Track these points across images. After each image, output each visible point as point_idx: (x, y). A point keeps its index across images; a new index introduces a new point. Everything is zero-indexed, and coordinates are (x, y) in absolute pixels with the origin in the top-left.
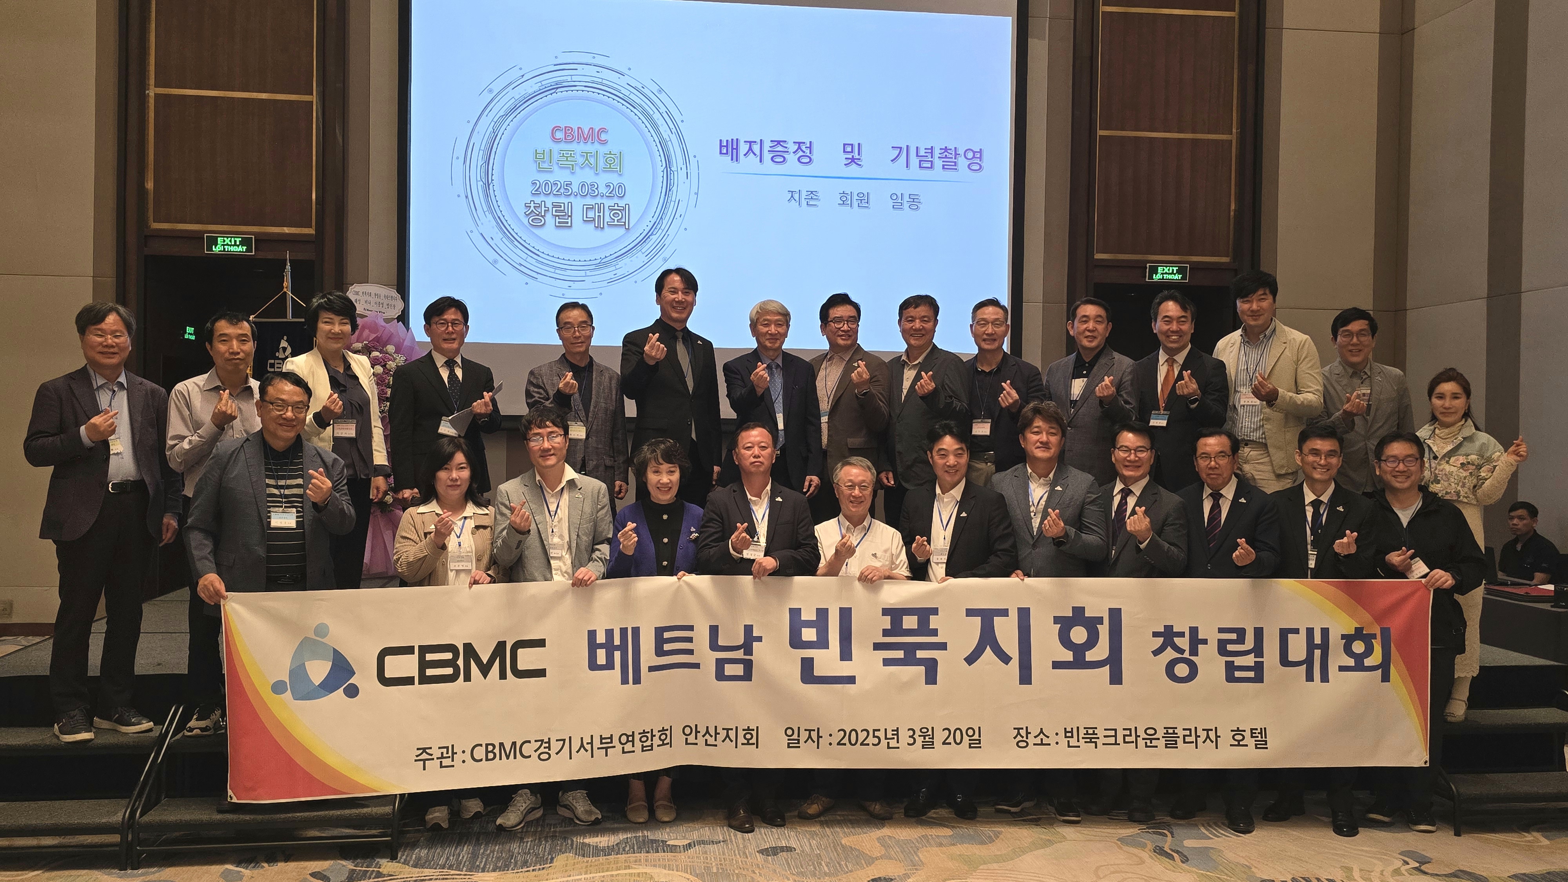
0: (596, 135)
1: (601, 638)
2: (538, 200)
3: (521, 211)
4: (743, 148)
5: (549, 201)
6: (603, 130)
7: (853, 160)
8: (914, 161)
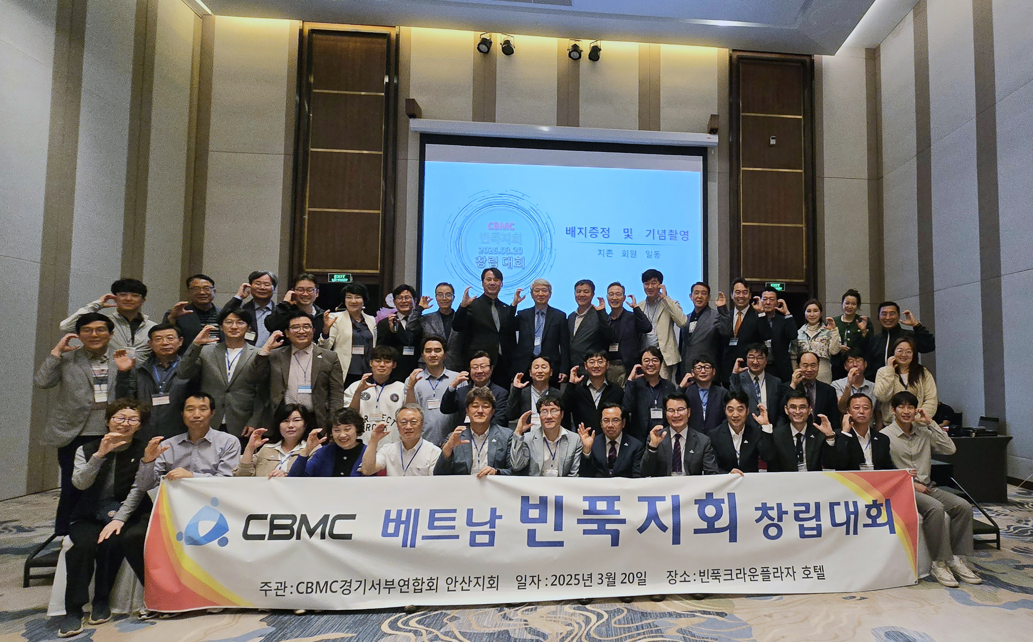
0: (509, 226)
1: (393, 516)
2: (482, 256)
3: (474, 261)
4: (577, 231)
5: (487, 256)
6: (512, 224)
7: (628, 236)
8: (657, 236)
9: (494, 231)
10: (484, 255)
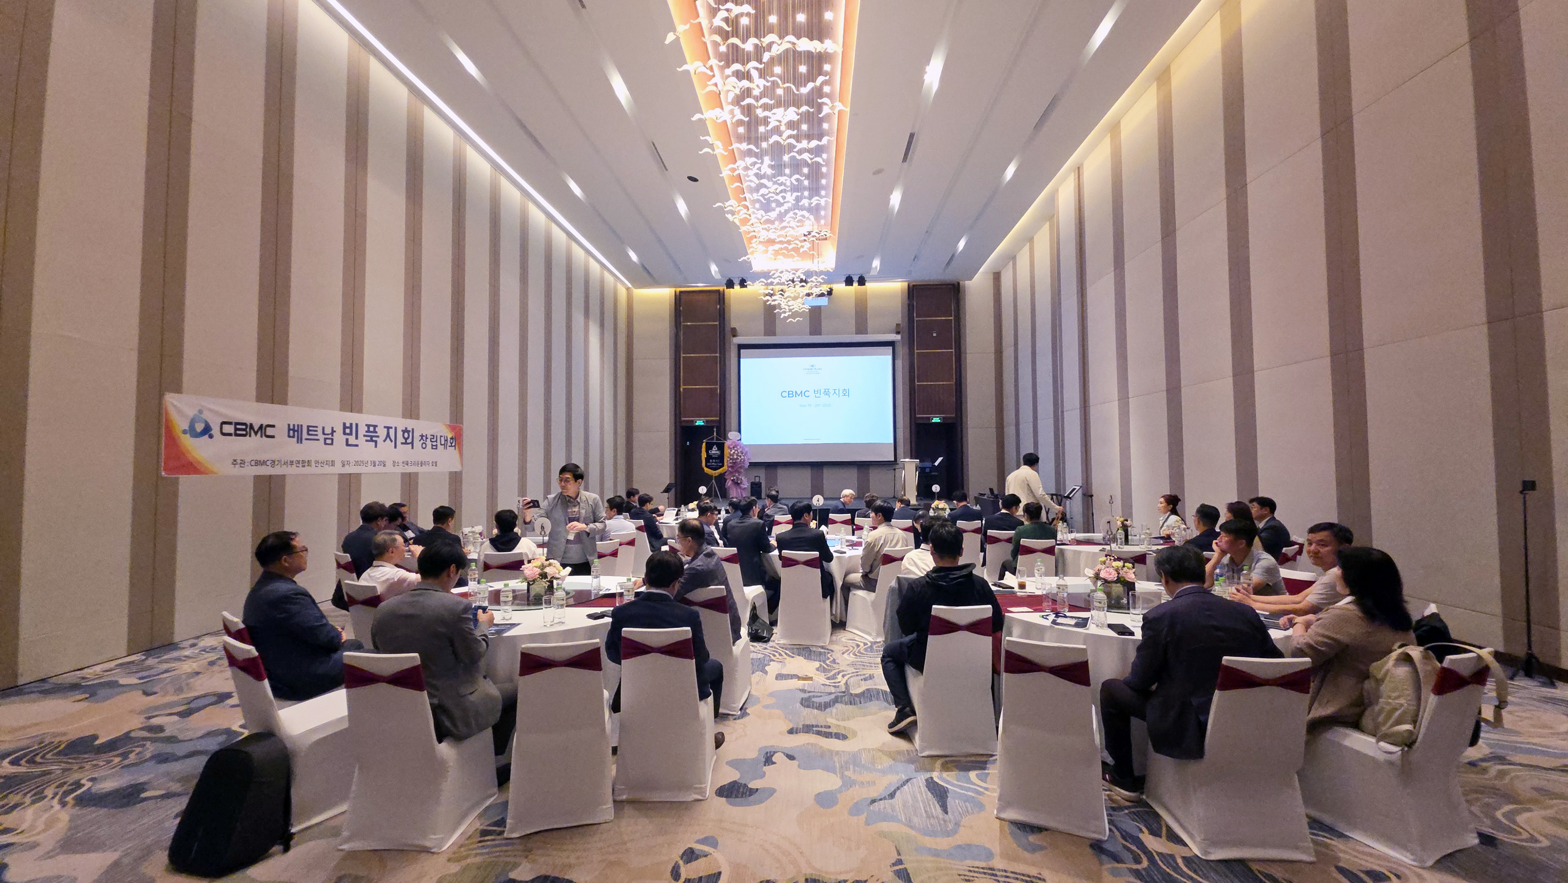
1: (292, 427)
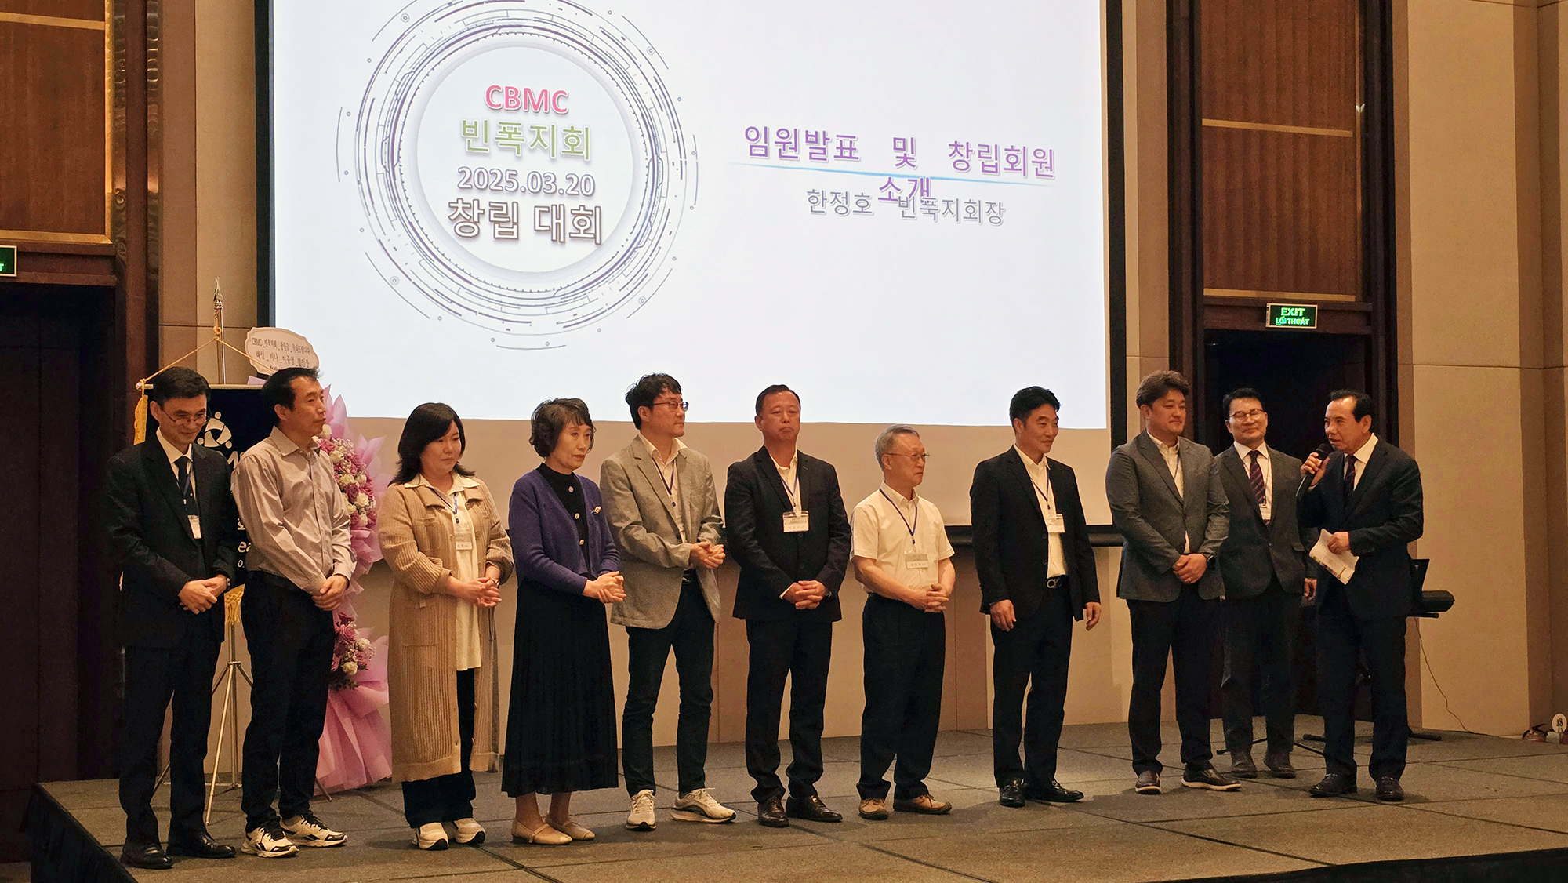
0: (550, 102)
2: (468, 198)
3: (443, 214)
5: (485, 199)
6: (561, 94)
9: (504, 116)
10: (474, 194)
